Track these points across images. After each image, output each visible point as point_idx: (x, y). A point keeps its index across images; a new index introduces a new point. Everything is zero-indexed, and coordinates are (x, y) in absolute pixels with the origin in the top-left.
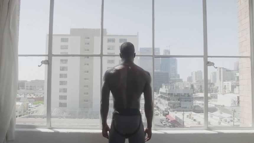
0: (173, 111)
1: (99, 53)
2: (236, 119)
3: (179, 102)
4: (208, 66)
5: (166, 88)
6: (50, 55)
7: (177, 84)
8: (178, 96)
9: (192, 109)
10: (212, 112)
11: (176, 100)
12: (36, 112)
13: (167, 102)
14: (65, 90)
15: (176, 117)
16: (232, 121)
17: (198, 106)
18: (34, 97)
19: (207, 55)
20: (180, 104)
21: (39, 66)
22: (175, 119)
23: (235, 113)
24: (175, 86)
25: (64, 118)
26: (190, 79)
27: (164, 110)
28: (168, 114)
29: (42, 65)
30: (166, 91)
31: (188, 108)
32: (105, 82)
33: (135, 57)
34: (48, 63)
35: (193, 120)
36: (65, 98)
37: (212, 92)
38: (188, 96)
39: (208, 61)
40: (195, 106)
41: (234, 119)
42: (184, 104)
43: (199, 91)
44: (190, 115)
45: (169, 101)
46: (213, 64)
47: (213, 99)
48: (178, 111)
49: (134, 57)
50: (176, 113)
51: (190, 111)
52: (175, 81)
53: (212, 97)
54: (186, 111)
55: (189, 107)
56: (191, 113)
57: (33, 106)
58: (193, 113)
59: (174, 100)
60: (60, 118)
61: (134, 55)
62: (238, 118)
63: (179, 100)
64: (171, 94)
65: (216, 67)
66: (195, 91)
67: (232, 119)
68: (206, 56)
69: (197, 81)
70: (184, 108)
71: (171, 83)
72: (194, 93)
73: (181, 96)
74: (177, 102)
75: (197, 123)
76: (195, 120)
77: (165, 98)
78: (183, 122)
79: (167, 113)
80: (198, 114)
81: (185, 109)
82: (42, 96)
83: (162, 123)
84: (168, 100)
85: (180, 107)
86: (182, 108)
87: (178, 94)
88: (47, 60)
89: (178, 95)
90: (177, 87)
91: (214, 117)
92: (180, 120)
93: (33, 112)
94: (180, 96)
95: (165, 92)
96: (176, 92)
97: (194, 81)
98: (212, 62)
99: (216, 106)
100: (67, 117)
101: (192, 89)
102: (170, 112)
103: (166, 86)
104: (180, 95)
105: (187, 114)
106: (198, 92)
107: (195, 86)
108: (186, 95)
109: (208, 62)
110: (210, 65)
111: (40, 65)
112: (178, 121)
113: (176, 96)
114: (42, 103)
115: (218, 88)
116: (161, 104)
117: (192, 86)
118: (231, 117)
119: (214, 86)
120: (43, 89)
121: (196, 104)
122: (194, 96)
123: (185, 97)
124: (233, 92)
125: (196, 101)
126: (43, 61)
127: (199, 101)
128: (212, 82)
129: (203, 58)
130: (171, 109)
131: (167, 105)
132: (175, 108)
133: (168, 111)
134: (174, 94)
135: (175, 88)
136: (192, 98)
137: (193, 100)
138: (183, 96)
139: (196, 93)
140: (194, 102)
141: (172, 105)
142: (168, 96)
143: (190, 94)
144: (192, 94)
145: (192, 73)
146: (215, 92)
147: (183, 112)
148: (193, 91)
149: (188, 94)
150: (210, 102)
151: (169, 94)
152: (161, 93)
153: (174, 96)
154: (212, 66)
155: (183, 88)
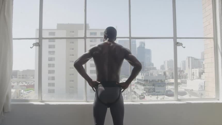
0: (149, 95)
3: (153, 87)
5: (142, 75)
6: (41, 38)
7: (151, 71)
9: (165, 94)
10: (182, 96)
11: (151, 85)
13: (143, 87)
14: (53, 78)
17: (170, 91)
18: (26, 84)
19: (176, 36)
20: (154, 89)
21: (31, 48)
23: (202, 96)
24: (150, 74)
26: (162, 67)
27: (140, 94)
30: (142, 77)
34: (39, 45)
36: (53, 85)
37: (182, 78)
38: (161, 82)
39: (177, 42)
42: (157, 89)
43: (171, 77)
44: (163, 98)
45: (144, 87)
46: (181, 44)
47: (183, 84)
48: (152, 95)
50: (151, 97)
51: (163, 95)
52: (149, 69)
53: (182, 82)
54: (160, 95)
55: (162, 92)
56: (165, 97)
57: (25, 92)
58: (166, 97)
59: (149, 86)
63: (153, 85)
64: (147, 80)
66: (167, 78)
69: (169, 69)
70: (158, 92)
71: (146, 71)
72: (166, 79)
73: (155, 82)
74: (151, 87)
77: (141, 84)
79: (143, 97)
80: (170, 98)
81: (158, 94)
82: (33, 84)
84: (144, 85)
85: (155, 91)
86: (156, 92)
88: (38, 43)
89: (153, 81)
90: (152, 74)
94: (154, 82)
95: (141, 79)
96: (150, 79)
97: (166, 69)
99: (185, 90)
102: (146, 97)
103: (142, 73)
104: (155, 81)
105: (160, 97)
106: (170, 79)
107: (167, 73)
108: (159, 81)
111: (32, 47)
113: (151, 82)
114: (32, 90)
115: (187, 74)
116: (138, 90)
117: (165, 73)
119: (184, 73)
120: (33, 78)
121: (168, 89)
122: (166, 82)
123: (159, 83)
124: (200, 78)
125: (168, 86)
126: (34, 43)
127: (171, 86)
128: (182, 69)
129: (173, 39)
130: (146, 93)
131: (143, 90)
132: (150, 93)
133: (144, 95)
134: (149, 80)
135: (150, 75)
136: (165, 84)
137: (165, 86)
138: (157, 82)
139: (168, 79)
140: (166, 87)
141: (147, 90)
142: (144, 82)
143: (163, 80)
144: (165, 80)
145: (164, 62)
146: (184, 78)
147: (157, 96)
148: (166, 77)
149: (161, 80)
150: (180, 87)
151: (144, 80)
152: (138, 79)
153: (149, 82)
154: (181, 46)
155: (157, 75)
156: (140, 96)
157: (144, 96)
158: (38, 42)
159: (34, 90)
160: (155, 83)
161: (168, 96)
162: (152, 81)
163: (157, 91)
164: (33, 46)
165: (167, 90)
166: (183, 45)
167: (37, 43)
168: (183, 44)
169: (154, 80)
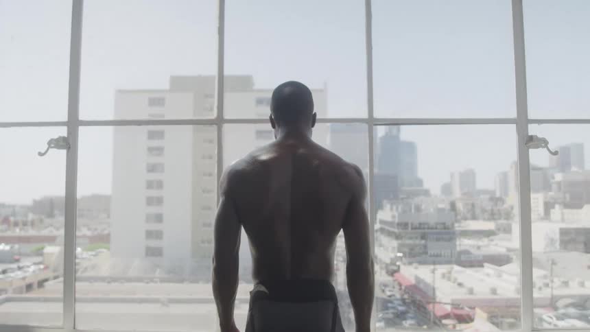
0: (410, 264)
1: (213, 115)
2: (556, 280)
3: (423, 242)
4: (529, 148)
5: (391, 209)
6: (73, 123)
7: (417, 200)
8: (420, 228)
9: (453, 259)
10: (500, 266)
11: (417, 238)
12: (94, 267)
13: (395, 243)
14: (159, 218)
15: (417, 278)
16: (547, 285)
17: (467, 252)
18: (89, 233)
19: (527, 116)
20: (425, 247)
21: (41, 154)
22: (413, 282)
23: (554, 267)
24: (413, 206)
25: (156, 282)
26: (447, 189)
27: (388, 261)
28: (397, 271)
29: (50, 149)
30: (393, 217)
31: (445, 256)
32: (224, 197)
33: (316, 124)
34: (68, 144)
35: (456, 284)
36: (158, 235)
37: (500, 219)
38: (445, 228)
39: (530, 134)
40: (461, 253)
41: (552, 281)
42: (434, 247)
43: (469, 215)
44: (450, 273)
45: (400, 242)
46: (543, 143)
47: (501, 235)
48: (421, 263)
49: (313, 126)
50: (416, 268)
51: (449, 262)
52: (412, 194)
53: (499, 229)
54: (440, 263)
55: (446, 254)
56: (452, 268)
57: (85, 255)
58: (456, 268)
59: (411, 238)
60: (147, 283)
61: (313, 120)
62: (562, 279)
63: (423, 237)
64: (404, 225)
65: (553, 151)
66: (459, 217)
67: (547, 281)
68: (522, 121)
69: (464, 194)
70: (434, 256)
71: (402, 199)
72: (457, 221)
73: (428, 228)
74: (417, 242)
75: (464, 290)
76: (460, 285)
77: (390, 234)
78: (434, 289)
79: (395, 268)
80: (469, 271)
81: (436, 260)
83: (383, 291)
84: (398, 237)
85: (426, 253)
86: (431, 256)
87: (420, 224)
88: (64, 138)
89: (421, 226)
90: (418, 209)
91: (505, 276)
92: (426, 285)
93: (86, 269)
94: (424, 228)
95: (389, 219)
96: (414, 219)
97: (457, 193)
98: (540, 136)
99: (509, 250)
100: (163, 281)
101: (453, 213)
102: (402, 267)
103: (392, 205)
104: (426, 226)
105: (442, 269)
106: (466, 219)
107: (460, 206)
108: (438, 227)
109: (531, 138)
110: (537, 147)
111: (43, 151)
112: (421, 286)
113: (416, 228)
114: (105, 248)
116: (382, 248)
117: (453, 206)
118: (545, 277)
119: (503, 203)
120: (109, 217)
121: (463, 248)
122: (457, 229)
123: (437, 231)
124: (547, 219)
125: (462, 239)
126: (52, 140)
127: (469, 239)
128: (498, 195)
129: (514, 126)
130: (403, 259)
131: (396, 250)
132: (414, 256)
133: (398, 263)
134: (412, 224)
135: (413, 211)
136: (454, 233)
137: (455, 239)
138: (432, 228)
139: (463, 221)
140: (458, 243)
141: (406, 250)
142: (398, 229)
143: (449, 224)
144: (453, 224)
145: (452, 176)
146: (505, 219)
147: (432, 267)
148: (456, 216)
149: (444, 224)
150: (494, 243)
151: (399, 224)
152: (382, 222)
153: (412, 229)
154: (543, 147)
155: (432, 210)
156: (387, 265)
157: (399, 267)
158: (65, 135)
159: (109, 249)
160: (426, 231)
161: (464, 266)
162: (418, 226)
163: (432, 253)
164: (48, 149)
165: (458, 249)
166: (549, 146)
167: (60, 137)
168: (548, 143)
169: (424, 224)
